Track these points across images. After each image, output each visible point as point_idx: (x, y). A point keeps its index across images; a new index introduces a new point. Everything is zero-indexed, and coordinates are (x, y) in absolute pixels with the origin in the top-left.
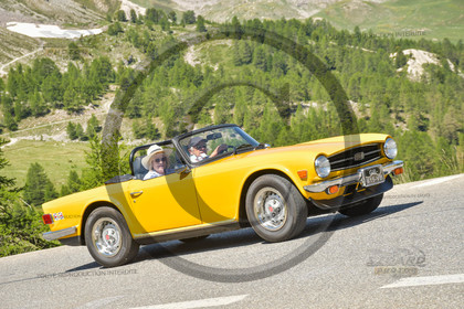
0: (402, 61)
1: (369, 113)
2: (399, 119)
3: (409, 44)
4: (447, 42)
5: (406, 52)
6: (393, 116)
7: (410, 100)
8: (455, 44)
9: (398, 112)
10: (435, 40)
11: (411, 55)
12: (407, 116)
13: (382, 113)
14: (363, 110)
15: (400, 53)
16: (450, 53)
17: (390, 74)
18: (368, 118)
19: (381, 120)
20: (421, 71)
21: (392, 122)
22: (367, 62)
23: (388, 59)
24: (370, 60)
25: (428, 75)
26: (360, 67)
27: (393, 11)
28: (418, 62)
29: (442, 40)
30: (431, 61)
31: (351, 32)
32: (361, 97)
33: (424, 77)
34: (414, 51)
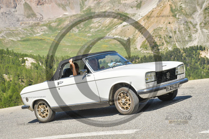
0: (24, 61)
1: (11, 79)
2: (22, 81)
3: (26, 56)
4: (39, 55)
5: (25, 58)
6: (20, 80)
7: (26, 75)
8: (42, 56)
9: (22, 79)
10: (35, 55)
11: (27, 59)
12: (25, 81)
13: (16, 79)
14: (9, 78)
15: (23, 58)
16: (40, 60)
17: (19, 65)
18: (11, 81)
19: (16, 82)
20: (30, 65)
21: (20, 82)
22: (11, 61)
23: (19, 60)
24: (12, 60)
25: (33, 67)
26: (8, 63)
27: (20, 44)
28: (29, 62)
29: (37, 55)
30: (34, 62)
31: (5, 50)
32: (9, 73)
33: (31, 67)
34: (28, 58)
